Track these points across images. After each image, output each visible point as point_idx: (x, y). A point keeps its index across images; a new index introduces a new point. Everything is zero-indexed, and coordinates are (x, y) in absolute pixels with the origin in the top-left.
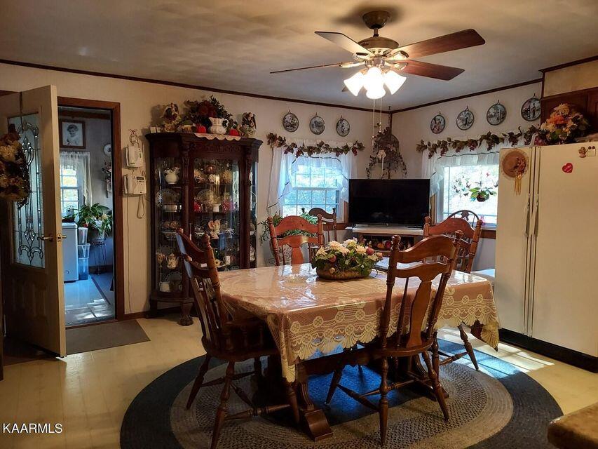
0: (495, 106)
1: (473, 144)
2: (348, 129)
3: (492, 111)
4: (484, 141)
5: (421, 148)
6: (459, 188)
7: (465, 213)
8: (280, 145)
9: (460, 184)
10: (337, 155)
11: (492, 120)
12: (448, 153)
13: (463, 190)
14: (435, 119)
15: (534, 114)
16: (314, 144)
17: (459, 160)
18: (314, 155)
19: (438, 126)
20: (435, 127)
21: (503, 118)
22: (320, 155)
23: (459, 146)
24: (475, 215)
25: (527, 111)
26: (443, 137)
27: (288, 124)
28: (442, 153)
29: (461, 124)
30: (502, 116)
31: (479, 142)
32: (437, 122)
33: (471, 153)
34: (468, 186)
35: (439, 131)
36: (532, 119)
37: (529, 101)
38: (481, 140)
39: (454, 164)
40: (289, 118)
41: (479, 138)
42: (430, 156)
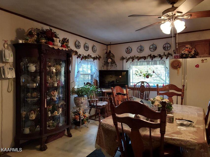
0: (153, 45)
1: (145, 58)
2: (96, 50)
3: (151, 47)
4: (149, 57)
5: (123, 59)
6: (137, 73)
7: (143, 82)
8: (75, 54)
9: (138, 72)
10: (94, 60)
11: (151, 50)
12: (134, 61)
13: (139, 74)
14: (127, 48)
15: (167, 48)
16: (86, 55)
17: (139, 63)
18: (86, 60)
19: (129, 51)
20: (128, 51)
21: (156, 49)
22: (88, 60)
23: (139, 58)
24: (147, 83)
25: (165, 47)
26: (132, 55)
27: (77, 45)
28: (132, 61)
29: (139, 51)
30: (155, 48)
31: (147, 57)
32: (128, 49)
33: (144, 61)
34: (141, 73)
35: (129, 53)
36: (167, 50)
37: (166, 44)
38: (148, 56)
39: (137, 65)
40: (77, 43)
41: (147, 56)
42: (127, 62)
